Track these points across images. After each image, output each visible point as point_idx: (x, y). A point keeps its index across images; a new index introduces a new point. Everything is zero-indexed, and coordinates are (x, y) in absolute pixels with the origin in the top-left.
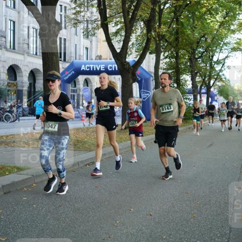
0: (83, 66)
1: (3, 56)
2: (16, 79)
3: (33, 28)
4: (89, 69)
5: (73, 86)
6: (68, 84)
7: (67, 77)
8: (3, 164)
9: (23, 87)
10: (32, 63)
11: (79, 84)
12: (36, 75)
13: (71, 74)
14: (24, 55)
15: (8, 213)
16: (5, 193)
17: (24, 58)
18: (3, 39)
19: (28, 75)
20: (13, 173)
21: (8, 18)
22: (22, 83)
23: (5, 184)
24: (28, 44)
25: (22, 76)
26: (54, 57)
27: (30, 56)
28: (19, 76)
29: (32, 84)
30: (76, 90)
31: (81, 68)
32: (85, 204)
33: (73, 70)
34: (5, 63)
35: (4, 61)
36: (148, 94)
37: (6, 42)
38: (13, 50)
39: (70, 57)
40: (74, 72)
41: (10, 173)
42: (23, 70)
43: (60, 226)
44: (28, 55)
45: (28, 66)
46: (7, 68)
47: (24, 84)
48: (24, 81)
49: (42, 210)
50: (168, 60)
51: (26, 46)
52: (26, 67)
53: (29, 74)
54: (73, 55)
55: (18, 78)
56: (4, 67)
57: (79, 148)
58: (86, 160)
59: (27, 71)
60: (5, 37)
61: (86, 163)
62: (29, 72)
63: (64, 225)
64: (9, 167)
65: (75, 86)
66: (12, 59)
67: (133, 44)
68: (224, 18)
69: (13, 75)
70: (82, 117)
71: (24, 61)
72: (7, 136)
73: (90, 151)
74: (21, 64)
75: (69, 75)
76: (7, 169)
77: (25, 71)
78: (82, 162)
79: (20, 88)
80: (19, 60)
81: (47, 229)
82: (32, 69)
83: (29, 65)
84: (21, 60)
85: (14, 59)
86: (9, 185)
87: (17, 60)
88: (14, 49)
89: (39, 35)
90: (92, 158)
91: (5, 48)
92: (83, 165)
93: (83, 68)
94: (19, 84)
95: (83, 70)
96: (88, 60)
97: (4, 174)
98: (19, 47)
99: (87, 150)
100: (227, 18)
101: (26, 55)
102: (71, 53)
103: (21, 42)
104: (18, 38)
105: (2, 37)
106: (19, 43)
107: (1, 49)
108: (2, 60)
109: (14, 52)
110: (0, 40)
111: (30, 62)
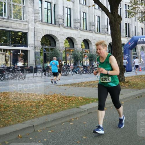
0: (139, 39)
1: (93, 37)
4: (143, 41)
5: (135, 51)
6: (131, 50)
7: (130, 46)
8: (89, 97)
11: (138, 50)
14: (105, 35)
15: (89, 124)
16: (88, 113)
17: (105, 37)
18: (94, 27)
20: (94, 102)
21: (96, 15)
23: (89, 108)
24: (107, 29)
26: (118, 36)
27: (109, 35)
29: (111, 51)
30: (136, 53)
32: (132, 120)
33: (133, 42)
34: (94, 40)
35: (95, 39)
37: (95, 28)
39: (132, 34)
40: (134, 43)
41: (92, 102)
43: (116, 132)
49: (107, 122)
51: (106, 30)
52: (107, 42)
53: (109, 45)
54: (134, 33)
56: (94, 42)
57: (134, 88)
58: (137, 95)
60: (94, 26)
61: (137, 97)
63: (118, 131)
64: (92, 99)
65: (136, 51)
66: (99, 37)
70: (140, 69)
71: (105, 38)
72: (94, 82)
73: (140, 89)
75: (131, 45)
76: (91, 100)
78: (134, 96)
81: (109, 133)
82: (110, 42)
83: (108, 40)
84: (104, 38)
86: (91, 108)
87: (101, 38)
88: (100, 32)
89: (109, 24)
90: (140, 94)
91: (95, 32)
92: (135, 97)
93: (139, 40)
95: (139, 41)
96: (143, 36)
97: (89, 102)
98: (102, 31)
99: (138, 89)
101: (106, 35)
102: (132, 32)
103: (103, 28)
104: (102, 26)
105: (93, 25)
106: (102, 29)
107: (92, 33)
108: (93, 38)
109: (100, 34)
110: (92, 27)
111: (109, 39)
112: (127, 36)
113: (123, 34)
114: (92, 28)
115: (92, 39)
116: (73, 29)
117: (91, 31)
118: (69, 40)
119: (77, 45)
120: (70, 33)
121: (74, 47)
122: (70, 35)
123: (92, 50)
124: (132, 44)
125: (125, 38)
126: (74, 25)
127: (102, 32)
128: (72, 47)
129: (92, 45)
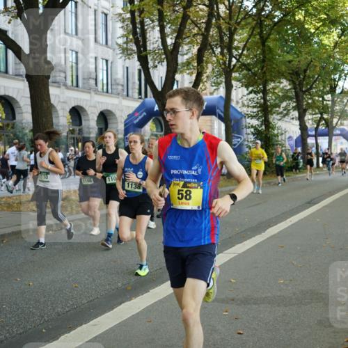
0: (157, 106)
1: (62, 96)
2: (81, 124)
3: (103, 59)
6: (139, 129)
7: (137, 120)
9: (90, 133)
10: (102, 103)
12: (108, 118)
13: (142, 116)
14: (90, 93)
17: (91, 97)
18: (63, 75)
19: (96, 119)
22: (89, 128)
24: (96, 80)
25: (89, 120)
27: (99, 94)
28: (85, 120)
31: (154, 108)
33: (145, 111)
34: (64, 105)
35: (64, 102)
36: (239, 140)
37: (65, 78)
38: (76, 88)
42: (89, 113)
44: (96, 94)
45: (95, 107)
46: (68, 110)
47: (91, 130)
48: (91, 127)
50: (252, 95)
51: (93, 82)
52: (93, 108)
53: (98, 117)
55: (84, 123)
56: (63, 109)
59: (95, 113)
60: (65, 73)
62: (97, 115)
66: (75, 98)
67: (207, 77)
68: (340, 38)
69: (78, 119)
71: (91, 100)
74: (86, 105)
75: (140, 117)
77: (92, 113)
79: (86, 135)
80: (84, 100)
82: (101, 110)
83: (97, 105)
84: (87, 100)
85: (77, 99)
87: (81, 99)
88: (77, 86)
91: (65, 85)
93: (157, 108)
94: (85, 130)
95: (157, 110)
98: (84, 83)
100: (343, 38)
101: (93, 93)
103: (86, 77)
104: (83, 73)
105: (61, 71)
106: (84, 79)
107: (59, 87)
108: (62, 100)
109: (78, 90)
110: (58, 75)
111: (99, 102)
112: (141, 98)
113: (132, 93)
114: (60, 76)
115: (59, 102)
116: (14, 79)
117: (56, 85)
118: (3, 101)
119: (22, 113)
120: (5, 87)
121: (14, 118)
122: (5, 90)
123: (58, 126)
124: (141, 115)
125: (137, 101)
126: (16, 69)
127: (84, 88)
128: (11, 118)
129: (58, 114)
